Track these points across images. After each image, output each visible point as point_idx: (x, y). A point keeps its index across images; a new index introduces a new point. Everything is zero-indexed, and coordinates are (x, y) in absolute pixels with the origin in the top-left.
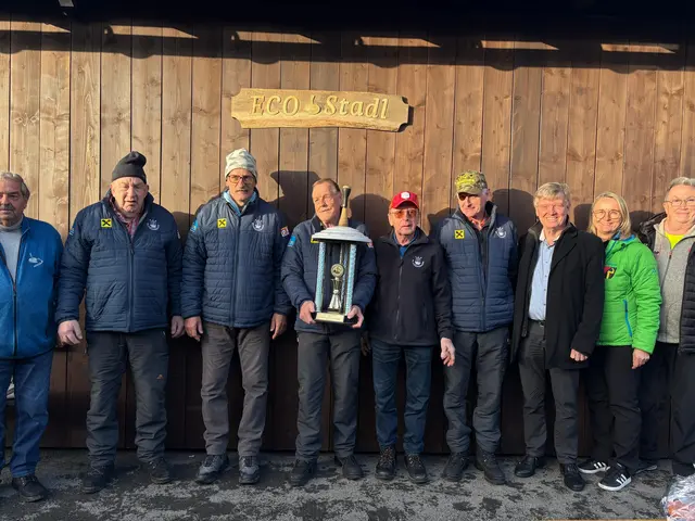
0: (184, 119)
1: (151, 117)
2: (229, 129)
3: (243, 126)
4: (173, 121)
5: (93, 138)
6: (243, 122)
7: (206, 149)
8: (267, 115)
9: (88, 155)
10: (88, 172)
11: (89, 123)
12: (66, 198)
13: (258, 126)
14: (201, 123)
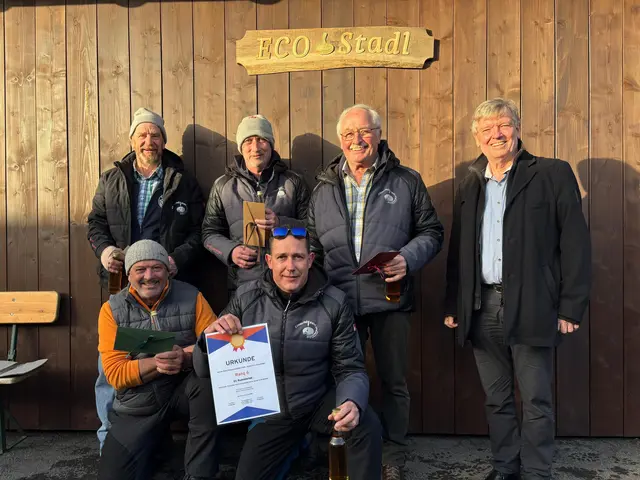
0: (186, 67)
1: (150, 69)
2: (234, 77)
3: (249, 73)
4: (175, 72)
5: (90, 95)
6: (248, 67)
7: (210, 100)
8: (274, 59)
9: (86, 114)
10: (87, 132)
11: (86, 79)
12: (65, 161)
13: (265, 71)
14: (204, 72)
